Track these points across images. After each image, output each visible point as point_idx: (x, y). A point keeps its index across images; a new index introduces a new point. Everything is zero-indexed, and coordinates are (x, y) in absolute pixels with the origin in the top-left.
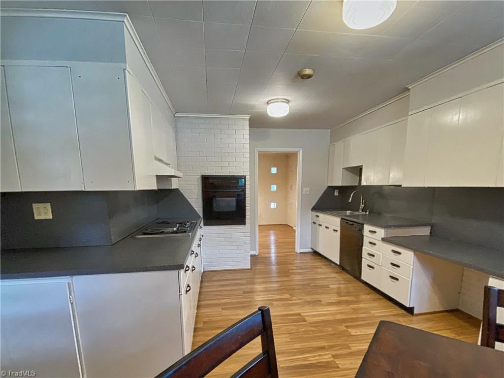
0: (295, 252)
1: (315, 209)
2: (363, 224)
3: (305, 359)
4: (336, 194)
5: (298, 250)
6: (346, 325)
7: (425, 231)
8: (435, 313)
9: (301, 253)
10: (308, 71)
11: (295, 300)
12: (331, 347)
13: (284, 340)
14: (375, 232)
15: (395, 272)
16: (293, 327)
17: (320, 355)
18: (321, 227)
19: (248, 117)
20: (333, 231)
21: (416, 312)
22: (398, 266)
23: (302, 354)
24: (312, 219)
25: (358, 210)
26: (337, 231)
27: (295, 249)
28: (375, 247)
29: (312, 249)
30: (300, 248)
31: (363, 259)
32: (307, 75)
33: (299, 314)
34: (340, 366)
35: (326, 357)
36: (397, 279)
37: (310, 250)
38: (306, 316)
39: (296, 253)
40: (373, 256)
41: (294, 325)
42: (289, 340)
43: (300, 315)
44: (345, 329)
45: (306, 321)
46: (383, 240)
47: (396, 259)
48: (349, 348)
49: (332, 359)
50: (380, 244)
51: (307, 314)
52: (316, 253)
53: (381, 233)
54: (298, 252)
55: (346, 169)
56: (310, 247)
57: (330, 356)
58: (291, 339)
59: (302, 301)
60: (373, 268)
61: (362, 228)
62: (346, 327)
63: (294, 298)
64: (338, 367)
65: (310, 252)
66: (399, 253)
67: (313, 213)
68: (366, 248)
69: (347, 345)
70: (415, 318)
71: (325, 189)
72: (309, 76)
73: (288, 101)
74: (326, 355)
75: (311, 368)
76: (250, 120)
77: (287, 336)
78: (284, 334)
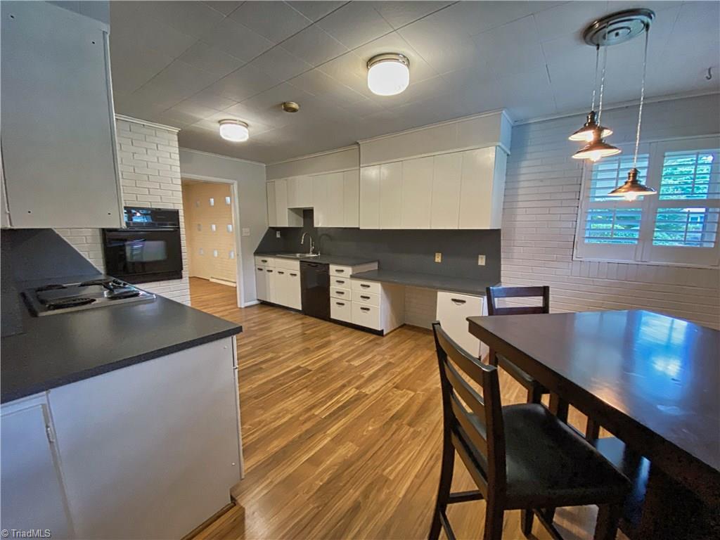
0: (237, 307)
1: (258, 253)
2: (328, 265)
3: (338, 402)
4: (278, 236)
5: (242, 304)
6: (346, 359)
7: (375, 266)
8: (395, 330)
9: (246, 307)
10: (294, 105)
11: (282, 356)
12: (349, 382)
13: (306, 395)
14: (342, 271)
15: (365, 303)
16: (304, 380)
17: (346, 393)
18: (270, 273)
19: (176, 130)
20: (290, 276)
21: (385, 333)
22: (368, 298)
23: (332, 399)
24: (255, 265)
25: (309, 253)
26: (295, 275)
27: (237, 303)
28: (344, 284)
29: (258, 300)
30: (245, 302)
31: (331, 299)
32: (293, 108)
33: (299, 367)
34: (367, 393)
35: (352, 392)
36: (368, 309)
37: (256, 302)
38: (307, 366)
39: (240, 308)
40: (343, 293)
41: (303, 379)
42: (311, 393)
43: (301, 367)
44: (347, 363)
45: (310, 371)
46: (352, 277)
47: (365, 292)
48: (363, 377)
49: (358, 391)
50: (348, 282)
51: (307, 364)
52: (264, 304)
53: (348, 271)
54: (243, 307)
55: (292, 209)
56: (256, 298)
57: (354, 390)
58: (311, 391)
59: (290, 354)
60: (343, 304)
61: (329, 268)
62: (347, 361)
63: (281, 354)
64: (367, 395)
65: (256, 305)
66: (369, 286)
67: (257, 257)
68: (334, 287)
69: (360, 375)
70: (385, 339)
71: (266, 230)
72: (294, 110)
73: (247, 125)
74: (351, 390)
75: (348, 405)
76: (178, 134)
77: (305, 390)
78: (301, 390)
